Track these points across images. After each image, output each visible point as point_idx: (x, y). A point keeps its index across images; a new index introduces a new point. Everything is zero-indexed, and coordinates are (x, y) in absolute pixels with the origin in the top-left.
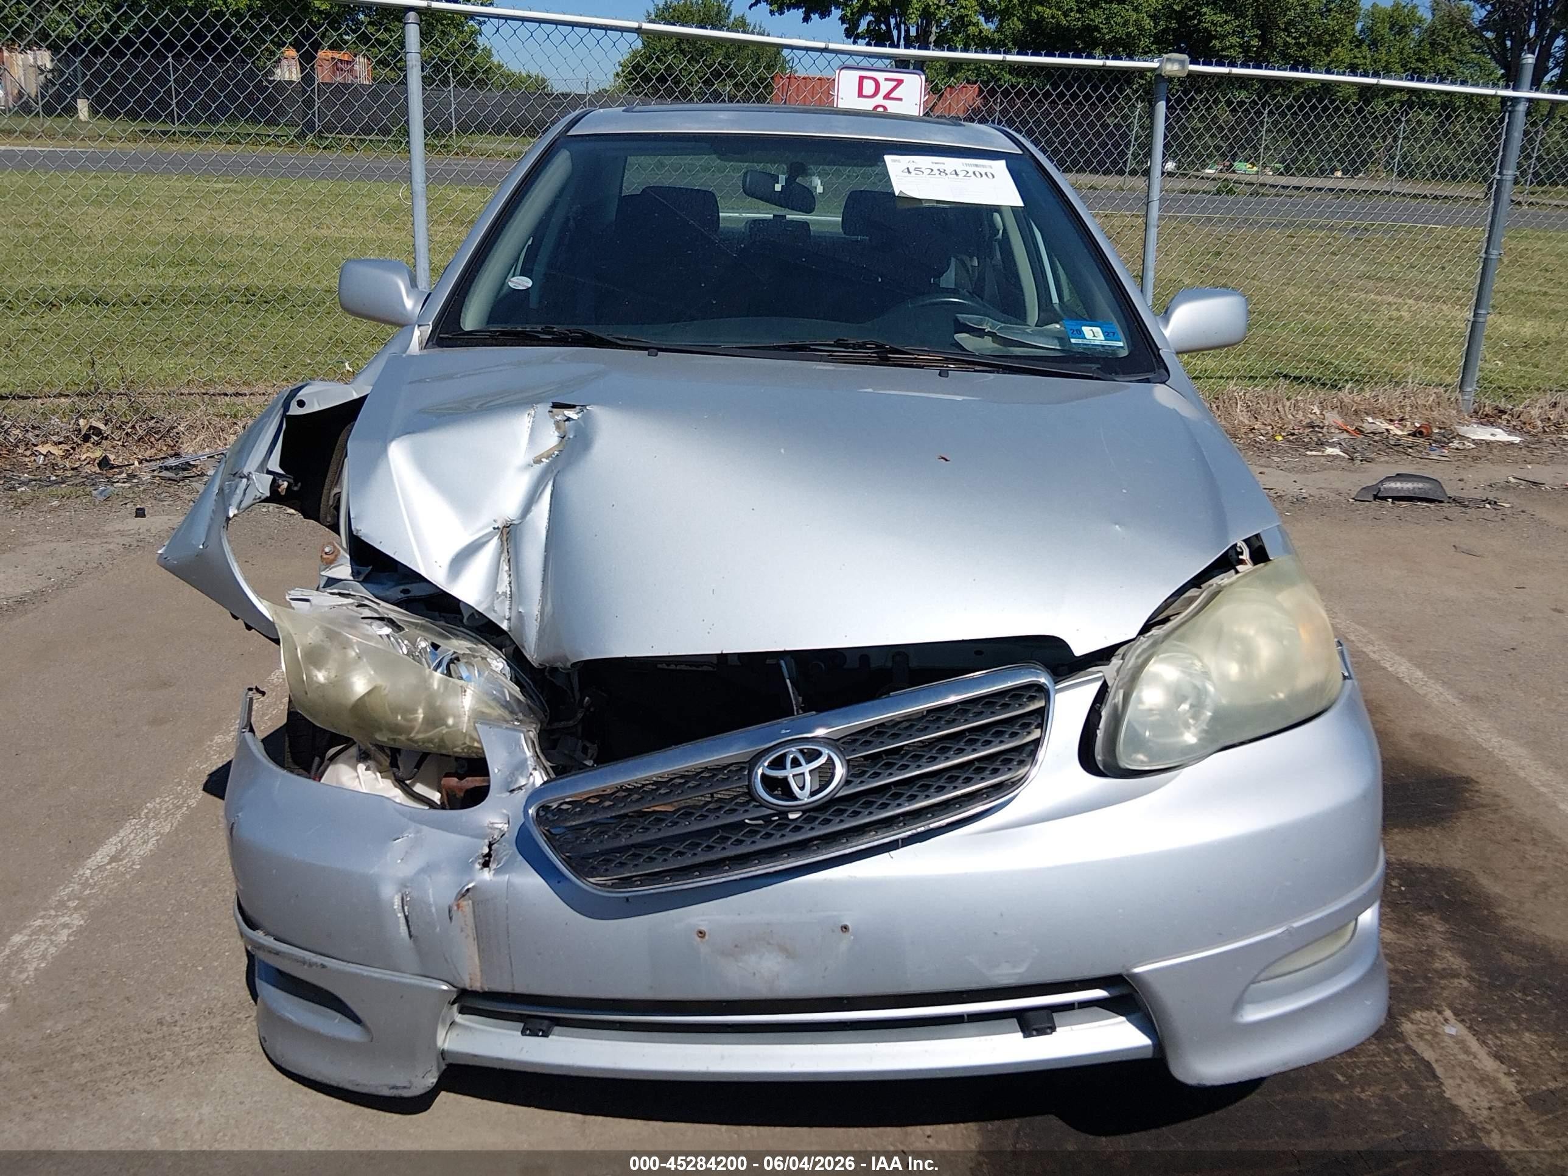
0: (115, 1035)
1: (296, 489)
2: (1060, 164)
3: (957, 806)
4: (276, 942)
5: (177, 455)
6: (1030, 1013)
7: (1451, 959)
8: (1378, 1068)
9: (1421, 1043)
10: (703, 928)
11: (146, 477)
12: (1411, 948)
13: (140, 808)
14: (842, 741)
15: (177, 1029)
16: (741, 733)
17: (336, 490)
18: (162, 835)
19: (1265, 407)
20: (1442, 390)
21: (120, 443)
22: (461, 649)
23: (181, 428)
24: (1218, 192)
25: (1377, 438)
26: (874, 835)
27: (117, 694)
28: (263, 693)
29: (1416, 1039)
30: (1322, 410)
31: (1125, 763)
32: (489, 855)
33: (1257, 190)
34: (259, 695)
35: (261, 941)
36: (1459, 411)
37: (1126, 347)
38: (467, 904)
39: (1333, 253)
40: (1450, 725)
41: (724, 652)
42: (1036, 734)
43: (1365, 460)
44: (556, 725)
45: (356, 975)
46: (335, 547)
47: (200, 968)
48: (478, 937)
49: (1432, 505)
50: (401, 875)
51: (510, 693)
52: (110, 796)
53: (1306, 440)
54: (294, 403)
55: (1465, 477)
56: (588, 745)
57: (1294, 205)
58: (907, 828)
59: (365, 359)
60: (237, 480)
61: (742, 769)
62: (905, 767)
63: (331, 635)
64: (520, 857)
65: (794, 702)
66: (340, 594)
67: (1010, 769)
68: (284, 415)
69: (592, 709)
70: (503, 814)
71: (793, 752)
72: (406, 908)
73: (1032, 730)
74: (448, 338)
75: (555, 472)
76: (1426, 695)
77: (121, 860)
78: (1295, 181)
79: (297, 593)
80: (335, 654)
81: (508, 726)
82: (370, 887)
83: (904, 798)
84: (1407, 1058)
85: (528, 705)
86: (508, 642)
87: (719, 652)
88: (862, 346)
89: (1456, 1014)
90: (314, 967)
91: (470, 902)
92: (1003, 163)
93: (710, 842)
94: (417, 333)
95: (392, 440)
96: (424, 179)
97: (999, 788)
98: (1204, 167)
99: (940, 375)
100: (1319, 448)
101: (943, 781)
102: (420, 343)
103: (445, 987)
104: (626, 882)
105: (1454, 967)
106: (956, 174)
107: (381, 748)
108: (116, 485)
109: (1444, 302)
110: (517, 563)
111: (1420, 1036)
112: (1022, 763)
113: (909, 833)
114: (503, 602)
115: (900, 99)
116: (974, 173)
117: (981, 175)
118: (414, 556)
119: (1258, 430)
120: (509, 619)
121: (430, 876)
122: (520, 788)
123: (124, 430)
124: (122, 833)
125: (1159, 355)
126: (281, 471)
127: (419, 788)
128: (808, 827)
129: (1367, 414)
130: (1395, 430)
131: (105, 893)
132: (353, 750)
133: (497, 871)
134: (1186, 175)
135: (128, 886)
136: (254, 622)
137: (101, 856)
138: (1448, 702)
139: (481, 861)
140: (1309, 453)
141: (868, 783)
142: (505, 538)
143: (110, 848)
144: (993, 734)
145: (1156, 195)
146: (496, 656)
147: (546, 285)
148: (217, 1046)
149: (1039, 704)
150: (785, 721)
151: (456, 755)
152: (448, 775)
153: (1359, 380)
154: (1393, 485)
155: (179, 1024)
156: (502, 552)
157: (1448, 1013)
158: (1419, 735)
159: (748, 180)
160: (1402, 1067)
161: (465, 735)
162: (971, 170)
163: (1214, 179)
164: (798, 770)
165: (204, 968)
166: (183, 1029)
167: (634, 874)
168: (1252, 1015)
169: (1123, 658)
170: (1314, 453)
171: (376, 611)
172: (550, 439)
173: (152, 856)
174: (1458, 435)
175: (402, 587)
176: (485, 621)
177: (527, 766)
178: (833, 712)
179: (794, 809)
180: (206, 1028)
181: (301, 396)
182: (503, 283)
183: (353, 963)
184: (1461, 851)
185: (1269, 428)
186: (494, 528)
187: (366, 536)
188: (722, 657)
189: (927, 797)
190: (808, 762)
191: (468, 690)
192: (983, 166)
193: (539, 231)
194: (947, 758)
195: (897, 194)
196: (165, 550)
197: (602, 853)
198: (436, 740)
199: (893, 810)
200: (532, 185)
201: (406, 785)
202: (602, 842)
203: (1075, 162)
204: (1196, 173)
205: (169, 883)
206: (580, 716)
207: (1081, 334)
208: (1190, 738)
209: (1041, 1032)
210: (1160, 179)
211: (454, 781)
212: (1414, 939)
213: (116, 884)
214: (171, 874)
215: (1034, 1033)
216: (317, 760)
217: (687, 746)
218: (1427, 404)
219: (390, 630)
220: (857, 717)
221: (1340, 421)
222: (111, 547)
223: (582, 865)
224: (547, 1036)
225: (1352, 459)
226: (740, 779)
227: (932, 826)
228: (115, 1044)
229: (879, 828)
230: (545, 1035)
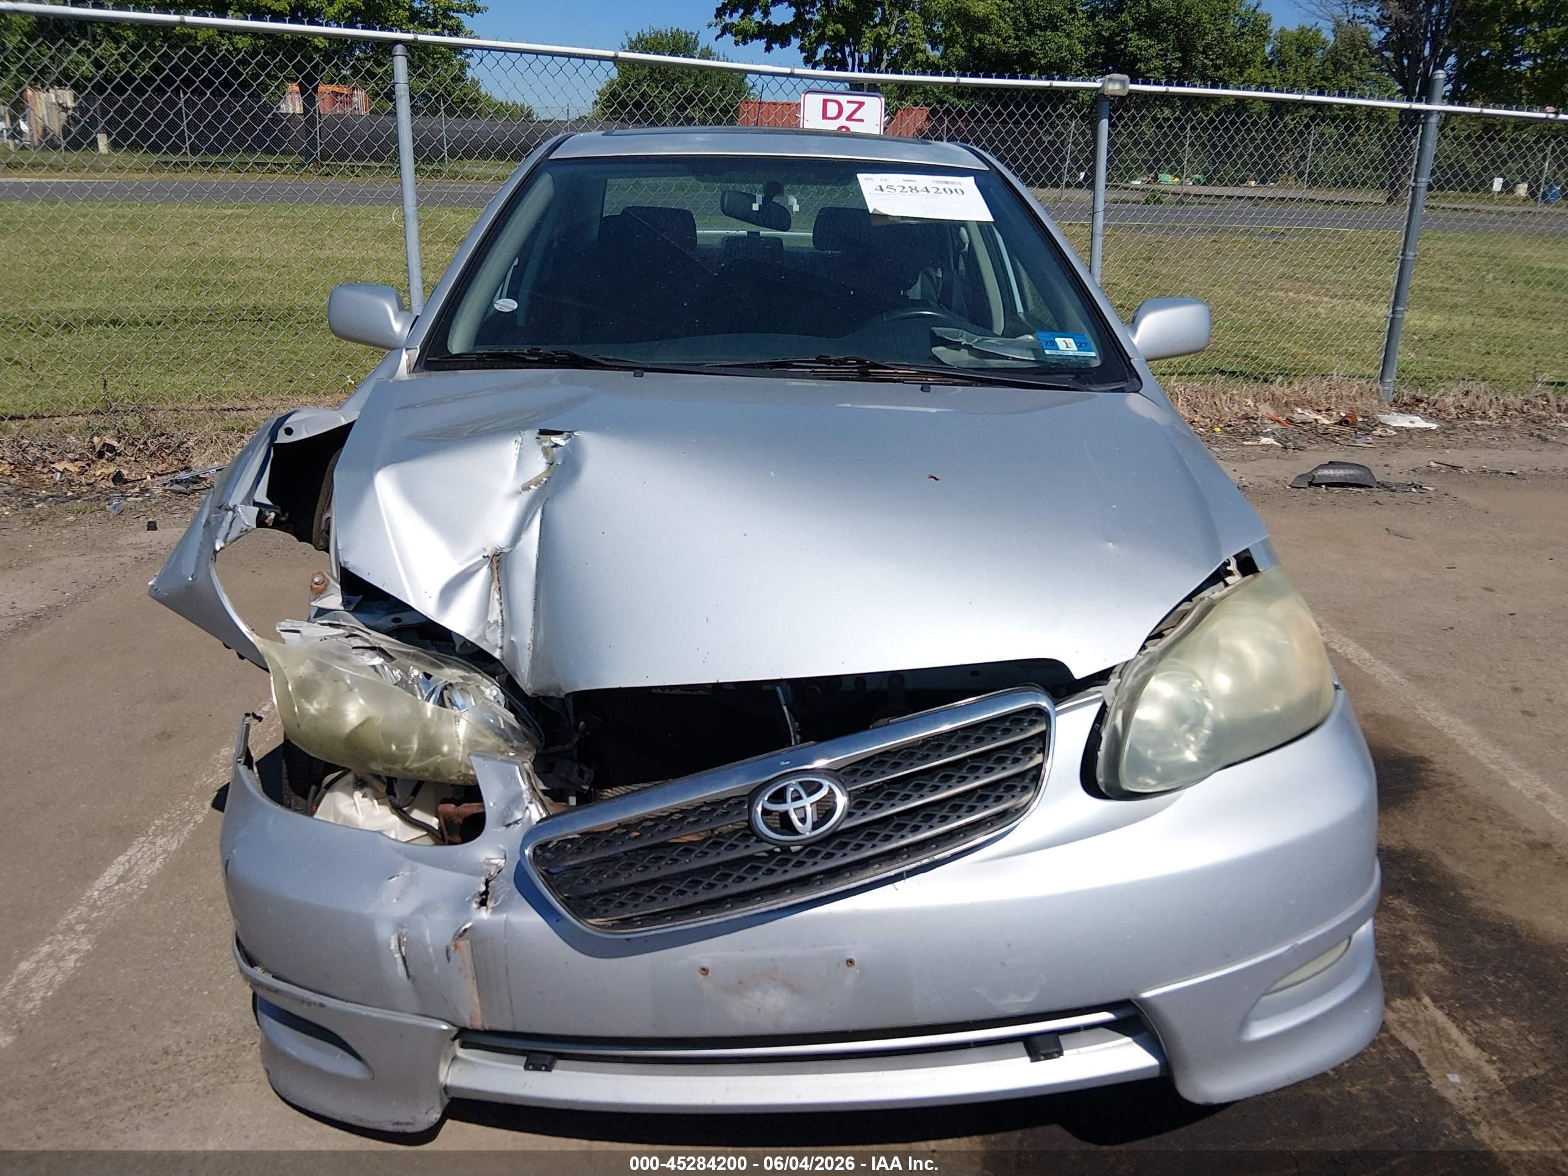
0: (121, 1067)
1: (283, 519)
2: (1024, 179)
3: (962, 835)
4: (274, 980)
5: (187, 469)
6: (1037, 1038)
7: (1425, 943)
8: (1366, 1061)
9: (1404, 1032)
10: (705, 965)
11: (158, 491)
12: (1386, 934)
13: (148, 825)
14: (842, 771)
15: (183, 1059)
16: (741, 765)
17: (327, 515)
18: (169, 852)
19: (1203, 401)
20: (1364, 381)
21: (133, 459)
22: (454, 678)
23: (191, 443)
24: (1147, 202)
25: (1306, 427)
26: (879, 868)
27: (127, 708)
28: (260, 719)
29: (1399, 1028)
30: (1255, 403)
31: (1127, 786)
32: (486, 893)
33: (1182, 198)
34: (256, 721)
35: (259, 979)
36: (1380, 401)
37: (1098, 357)
38: (464, 944)
39: (1254, 256)
40: (1400, 705)
41: (720, 681)
42: (1038, 759)
43: (1300, 449)
44: (552, 749)
45: (355, 1015)
46: (324, 576)
47: (206, 993)
48: (478, 977)
49: (1363, 490)
50: (397, 915)
51: (504, 721)
52: (118, 814)
53: (1242, 431)
54: (281, 432)
55: (1389, 463)
56: (585, 768)
57: (1217, 212)
58: (911, 860)
59: (366, 372)
60: (223, 512)
61: (742, 803)
62: (907, 797)
63: (321, 667)
64: (518, 895)
65: (791, 728)
66: (331, 625)
67: (1013, 796)
68: (272, 444)
69: (588, 733)
70: (499, 848)
71: (793, 784)
72: (403, 948)
73: (1034, 755)
74: (436, 361)
75: (545, 499)
76: (1375, 675)
77: (128, 880)
78: (1217, 190)
79: (287, 624)
80: (327, 688)
81: (503, 757)
82: (366, 925)
83: (908, 829)
84: (1392, 1048)
85: (524, 733)
86: (501, 670)
87: (715, 681)
88: (844, 362)
89: (1435, 1000)
90: (313, 1006)
91: (468, 942)
92: (971, 179)
93: (711, 880)
94: (405, 356)
95: (378, 470)
96: (415, 202)
97: (1004, 817)
98: (1132, 178)
99: (922, 389)
100: (1254, 438)
101: (946, 810)
102: (409, 366)
103: (445, 1027)
104: (627, 922)
105: (1428, 951)
106: (927, 190)
107: (378, 777)
108: (129, 499)
109: (1357, 299)
110: (508, 592)
111: (1402, 1025)
112: (1025, 789)
113: (914, 865)
114: (494, 631)
115: (862, 121)
116: (944, 190)
117: (951, 192)
118: (403, 586)
119: (1198, 422)
120: (501, 648)
121: (426, 916)
122: (516, 822)
123: (136, 446)
124: (129, 853)
125: (1131, 364)
126: (268, 502)
127: (417, 815)
128: (811, 861)
129: (1297, 406)
130: (1324, 420)
131: (113, 915)
132: (350, 777)
133: (495, 910)
134: (1117, 187)
135: (135, 907)
136: (247, 652)
137: (109, 876)
138: (1396, 682)
139: (478, 900)
140: (1245, 443)
141: (871, 815)
142: (495, 567)
143: (116, 869)
144: (996, 760)
145: (1100, 206)
146: (489, 683)
147: (530, 306)
148: (222, 1075)
149: (1040, 728)
150: (783, 751)
151: (453, 782)
152: (445, 801)
153: (1288, 374)
154: (1326, 472)
155: (184, 1053)
156: (492, 581)
157: (1427, 1000)
158: (1371, 715)
159: (726, 199)
160: (1388, 1058)
161: (460, 764)
162: (941, 187)
163: (1143, 190)
164: (799, 804)
165: (209, 992)
166: (189, 1058)
167: (634, 914)
168: (1260, 1031)
169: (1120, 677)
170: (1250, 443)
171: (367, 641)
172: (538, 466)
173: (159, 875)
174: (1380, 423)
175: (393, 617)
176: (477, 649)
177: (523, 799)
178: (832, 742)
179: (795, 843)
180: (212, 1056)
181: (289, 423)
182: (491, 303)
183: (351, 1002)
184: (1423, 831)
185: (1208, 420)
186: (484, 557)
187: (353, 568)
188: (718, 686)
189: (931, 827)
190: (809, 794)
191: (461, 720)
192: (953, 183)
193: (524, 252)
194: (950, 787)
195: (871, 212)
196: (156, 582)
197: (601, 893)
198: (432, 769)
199: (897, 841)
200: (515, 208)
201: (404, 812)
202: (600, 882)
203: (1038, 177)
204: (1126, 185)
205: (175, 904)
206: (576, 740)
207: (1054, 346)
208: (1190, 756)
209: (1049, 1056)
210: (1104, 191)
211: (450, 807)
212: (1386, 924)
213: (123, 906)
214: (178, 893)
215: (1042, 1057)
216: (313, 788)
217: (685, 780)
218: (1351, 395)
219: (382, 660)
220: (856, 746)
221: (1272, 413)
222: (123, 560)
223: (581, 906)
224: (550, 1071)
225: (1286, 448)
226: (740, 813)
227: (937, 857)
228: (121, 1077)
229: (883, 861)
230: (549, 1069)
